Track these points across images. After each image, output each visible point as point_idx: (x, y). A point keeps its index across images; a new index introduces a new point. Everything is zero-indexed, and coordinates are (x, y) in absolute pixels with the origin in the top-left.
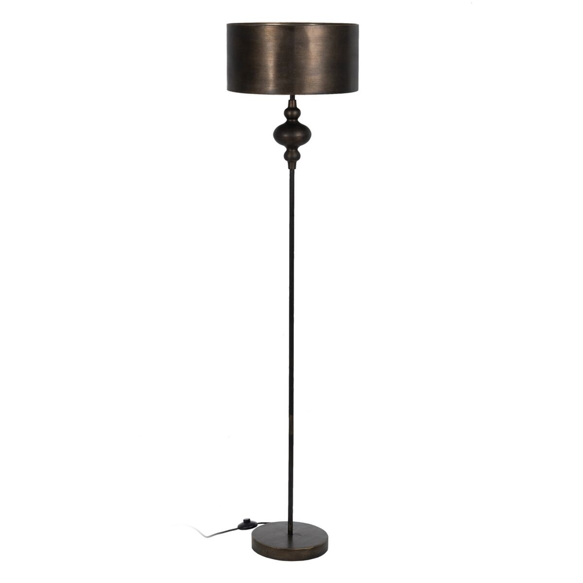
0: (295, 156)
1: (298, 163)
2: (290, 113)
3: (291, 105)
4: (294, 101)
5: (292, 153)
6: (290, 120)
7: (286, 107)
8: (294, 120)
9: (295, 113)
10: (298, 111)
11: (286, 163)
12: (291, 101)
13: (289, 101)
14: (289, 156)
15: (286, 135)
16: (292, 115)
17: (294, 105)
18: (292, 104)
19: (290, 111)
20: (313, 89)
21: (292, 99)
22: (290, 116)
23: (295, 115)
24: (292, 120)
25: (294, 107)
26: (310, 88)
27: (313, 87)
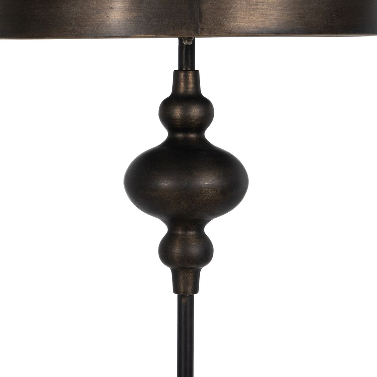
0: (195, 250)
1: (205, 272)
2: (177, 112)
3: (182, 85)
4: (191, 75)
5: (185, 240)
6: (180, 135)
7: (167, 92)
8: (192, 136)
9: (196, 112)
10: (206, 105)
11: (166, 272)
12: (182, 75)
13: (176, 73)
14: (177, 250)
15: (165, 184)
16: (186, 118)
17: (191, 86)
18: (186, 83)
19: (179, 106)
20: (256, 16)
21: (184, 56)
22: (180, 122)
23: (197, 120)
24: (185, 134)
25: (191, 93)
26: (247, 13)
27: (260, 9)
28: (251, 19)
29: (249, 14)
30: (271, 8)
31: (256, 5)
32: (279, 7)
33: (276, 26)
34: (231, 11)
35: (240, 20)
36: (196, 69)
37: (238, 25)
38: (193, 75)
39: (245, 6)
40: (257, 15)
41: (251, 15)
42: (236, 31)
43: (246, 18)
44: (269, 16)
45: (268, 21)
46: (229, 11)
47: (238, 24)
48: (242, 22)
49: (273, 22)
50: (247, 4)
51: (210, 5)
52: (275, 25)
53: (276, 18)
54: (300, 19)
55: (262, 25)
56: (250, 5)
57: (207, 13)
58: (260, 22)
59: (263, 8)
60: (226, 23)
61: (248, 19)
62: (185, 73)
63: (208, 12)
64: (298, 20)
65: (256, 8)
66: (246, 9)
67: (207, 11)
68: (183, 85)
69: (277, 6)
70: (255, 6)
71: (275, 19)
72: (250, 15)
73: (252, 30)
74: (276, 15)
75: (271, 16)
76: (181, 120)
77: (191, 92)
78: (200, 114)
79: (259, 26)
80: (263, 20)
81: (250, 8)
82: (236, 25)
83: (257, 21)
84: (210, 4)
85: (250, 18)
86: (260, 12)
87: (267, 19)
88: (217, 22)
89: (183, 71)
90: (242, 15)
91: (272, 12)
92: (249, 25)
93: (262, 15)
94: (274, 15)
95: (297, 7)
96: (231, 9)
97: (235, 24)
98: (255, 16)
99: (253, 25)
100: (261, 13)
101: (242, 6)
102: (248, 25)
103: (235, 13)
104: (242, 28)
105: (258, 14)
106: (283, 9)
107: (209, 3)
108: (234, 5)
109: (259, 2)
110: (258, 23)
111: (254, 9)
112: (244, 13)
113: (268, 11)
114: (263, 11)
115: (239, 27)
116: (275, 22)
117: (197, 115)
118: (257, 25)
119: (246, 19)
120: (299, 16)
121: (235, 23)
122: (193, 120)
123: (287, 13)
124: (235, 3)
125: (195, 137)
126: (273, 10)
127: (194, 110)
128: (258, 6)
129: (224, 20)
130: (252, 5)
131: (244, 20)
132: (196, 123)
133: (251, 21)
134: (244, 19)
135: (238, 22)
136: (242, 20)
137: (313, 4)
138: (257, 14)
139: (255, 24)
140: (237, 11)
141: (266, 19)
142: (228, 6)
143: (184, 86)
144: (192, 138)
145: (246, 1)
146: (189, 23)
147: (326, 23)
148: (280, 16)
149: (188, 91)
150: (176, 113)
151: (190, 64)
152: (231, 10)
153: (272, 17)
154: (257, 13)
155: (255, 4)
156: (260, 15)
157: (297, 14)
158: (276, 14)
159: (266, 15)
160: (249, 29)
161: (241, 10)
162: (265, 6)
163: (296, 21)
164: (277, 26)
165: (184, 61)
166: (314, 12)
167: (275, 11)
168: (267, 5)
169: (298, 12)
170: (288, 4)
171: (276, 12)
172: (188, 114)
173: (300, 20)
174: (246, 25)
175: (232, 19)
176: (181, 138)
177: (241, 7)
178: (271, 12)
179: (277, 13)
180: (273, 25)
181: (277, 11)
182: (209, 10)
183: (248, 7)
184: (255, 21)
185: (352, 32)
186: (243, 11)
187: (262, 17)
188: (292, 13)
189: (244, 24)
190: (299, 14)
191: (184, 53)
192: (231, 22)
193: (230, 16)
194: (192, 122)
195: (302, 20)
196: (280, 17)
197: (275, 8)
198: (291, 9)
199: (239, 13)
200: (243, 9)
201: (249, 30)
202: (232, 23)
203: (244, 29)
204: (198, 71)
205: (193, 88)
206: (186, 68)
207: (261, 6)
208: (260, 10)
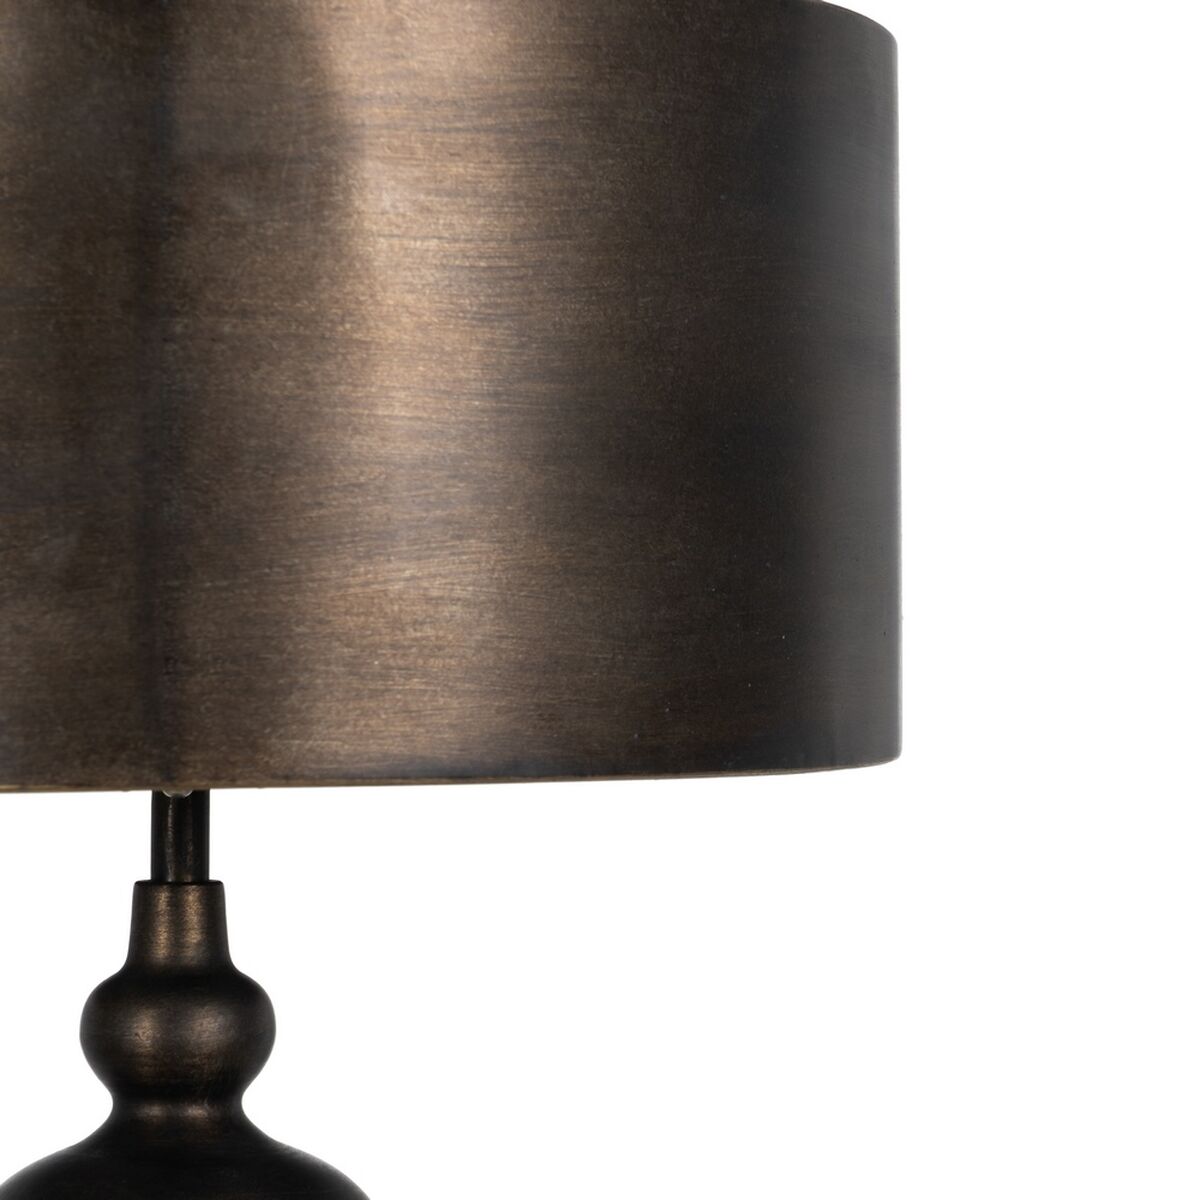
3: (162, 936)
4: (192, 898)
6: (155, 1111)
7: (112, 957)
8: (197, 1112)
9: (208, 1027)
12: (163, 898)
13: (143, 893)
16: (170, 1050)
17: (194, 937)
18: (178, 926)
19: (147, 1008)
20: (384, 716)
21: (170, 833)
22: (150, 1066)
23: (209, 1056)
24: (170, 1106)
25: (194, 962)
26: (351, 706)
27: (399, 692)
28: (366, 725)
29: (358, 712)
30: (439, 689)
31: (384, 677)
32: (467, 685)
33: (455, 752)
34: (294, 699)
35: (325, 732)
36: (213, 876)
37: (319, 749)
38: (200, 900)
39: (342, 681)
40: (385, 713)
41: (364, 713)
42: (310, 769)
43: (347, 722)
44: (431, 715)
45: (428, 732)
46: (285, 699)
47: (318, 746)
48: (333, 736)
49: (446, 736)
50: (351, 673)
51: (214, 678)
52: (453, 746)
53: (455, 722)
54: (543, 723)
55: (405, 746)
56: (363, 678)
57: (207, 708)
58: (396, 737)
59: (407, 687)
60: (273, 740)
61: (355, 726)
62: (172, 891)
63: (209, 704)
64: (535, 727)
65: (383, 687)
66: (347, 692)
67: (205, 698)
68: (165, 935)
69: (457, 679)
70: (380, 683)
71: (451, 726)
72: (362, 714)
73: (368, 764)
74: (454, 712)
75: (436, 715)
76: (154, 1057)
77: (192, 959)
78: (221, 1037)
79: (394, 750)
80: (408, 729)
81: (361, 687)
82: (311, 750)
83: (386, 734)
84: (216, 673)
85: (363, 723)
86: (399, 700)
87: (424, 725)
88: (240, 738)
89: (165, 887)
90: (333, 712)
91: (441, 701)
92: (359, 748)
93: (405, 712)
94: (450, 712)
95: (531, 682)
96: (291, 693)
97: (307, 746)
98: (379, 716)
99: (374, 748)
100: (400, 704)
101: (331, 681)
102: (353, 748)
103: (307, 708)
104: (331, 758)
105: (389, 711)
106: (480, 692)
107: (212, 671)
108: (303, 679)
109: (393, 668)
110: (390, 741)
111: (376, 690)
112: (341, 707)
113: (426, 699)
114: (409, 698)
115: (321, 754)
116: (452, 736)
117: (212, 1038)
118: (386, 748)
119: (348, 729)
120: (540, 715)
121: (307, 740)
122: (195, 1056)
123: (497, 704)
124: (306, 669)
125: (206, 1114)
126: (446, 694)
127: (201, 1025)
128: (391, 683)
129: (268, 730)
130: (368, 677)
131: (341, 731)
132: (206, 1067)
133: (365, 733)
134: (339, 728)
135: (316, 740)
136: (332, 730)
137: (590, 673)
138: (386, 709)
139: (380, 745)
140: (315, 700)
141: (417, 726)
142: (281, 681)
143: (168, 939)
144: (195, 1119)
145: (344, 665)
146: (140, 743)
147: (636, 736)
148: (471, 715)
149: (182, 955)
150: (137, 1034)
151: (190, 862)
152: (293, 697)
153: (442, 718)
154: (387, 706)
155: (381, 675)
156: (395, 713)
157: (532, 707)
158: (455, 709)
159: (419, 711)
160: (357, 762)
161: (328, 697)
162: (416, 680)
163: (528, 733)
164: (461, 750)
165: (169, 851)
166: (595, 700)
167: (450, 697)
168: (424, 675)
169: (535, 700)
170: (498, 672)
171: (457, 701)
172: (178, 1039)
173: (541, 728)
174: (346, 747)
175: (294, 727)
176: (155, 1120)
177: (327, 686)
178: (437, 701)
179: (460, 703)
180: (444, 746)
181: (458, 697)
182: (214, 696)
183: (355, 686)
184: (380, 735)
185: (730, 764)
186: (338, 700)
187: (405, 721)
188: (514, 705)
189: (340, 743)
190: (538, 706)
191: (170, 825)
192: (294, 737)
193: (289, 716)
194: (193, 1066)
195: (550, 727)
196: (467, 720)
197: (451, 688)
198: (510, 689)
199: (320, 705)
200: (337, 691)
201: (358, 766)
202: (297, 742)
203: (340, 762)
204: (218, 885)
205: (199, 944)
206: (178, 874)
207: (402, 680)
208: (399, 696)
